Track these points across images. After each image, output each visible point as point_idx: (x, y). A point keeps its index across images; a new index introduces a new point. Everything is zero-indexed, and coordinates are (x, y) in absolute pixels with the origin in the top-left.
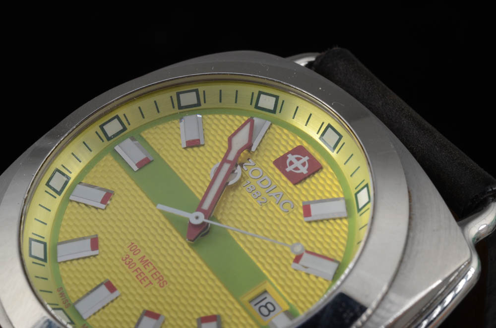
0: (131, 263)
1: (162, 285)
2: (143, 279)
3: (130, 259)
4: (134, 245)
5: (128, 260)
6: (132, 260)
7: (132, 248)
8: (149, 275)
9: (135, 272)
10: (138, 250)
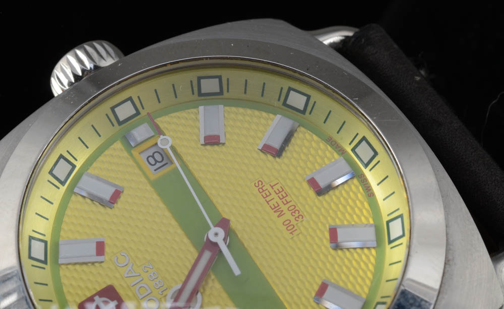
0: (293, 211)
1: (260, 183)
2: (280, 192)
3: (294, 216)
4: (290, 231)
5: (297, 215)
6: (292, 214)
7: (292, 229)
8: (274, 195)
9: (288, 201)
10: (286, 225)
